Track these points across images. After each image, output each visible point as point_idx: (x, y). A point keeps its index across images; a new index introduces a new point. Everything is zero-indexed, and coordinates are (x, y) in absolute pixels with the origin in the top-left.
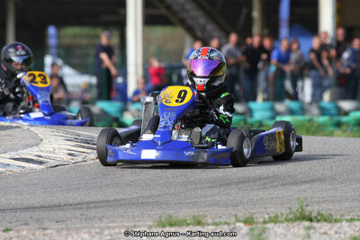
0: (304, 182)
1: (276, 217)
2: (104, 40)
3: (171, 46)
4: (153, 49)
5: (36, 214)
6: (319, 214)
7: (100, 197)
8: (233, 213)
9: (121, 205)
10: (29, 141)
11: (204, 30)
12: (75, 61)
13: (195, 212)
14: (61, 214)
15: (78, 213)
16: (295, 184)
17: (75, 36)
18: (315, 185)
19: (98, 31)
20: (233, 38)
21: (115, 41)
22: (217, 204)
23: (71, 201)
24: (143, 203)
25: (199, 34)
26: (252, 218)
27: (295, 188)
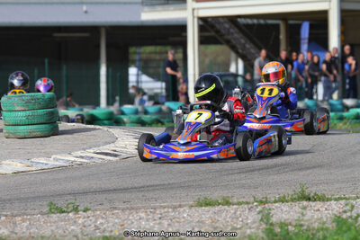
0: (308, 168)
1: (284, 197)
2: (170, 57)
3: (221, 59)
4: (207, 61)
5: (109, 196)
6: (315, 194)
7: (158, 182)
8: (254, 193)
9: (172, 188)
10: (109, 139)
11: (244, 47)
12: (151, 71)
13: (225, 193)
14: (127, 196)
15: (140, 195)
16: (300, 170)
17: (150, 53)
18: (316, 171)
19: (168, 48)
20: (263, 52)
21: (180, 55)
22: (243, 186)
23: (136, 185)
24: (189, 186)
25: (240, 51)
26: (266, 198)
27: (301, 173)
